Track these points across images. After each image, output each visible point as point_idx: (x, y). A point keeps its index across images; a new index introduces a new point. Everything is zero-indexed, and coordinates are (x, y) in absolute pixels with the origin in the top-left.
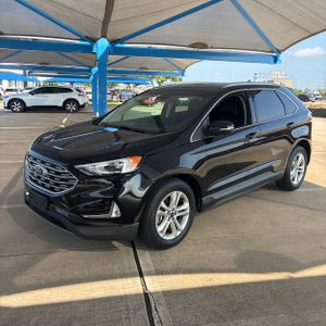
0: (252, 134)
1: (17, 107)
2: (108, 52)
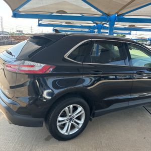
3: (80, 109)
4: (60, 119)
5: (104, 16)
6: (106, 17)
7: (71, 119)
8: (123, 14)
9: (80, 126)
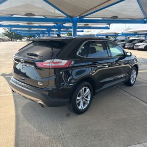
3: (88, 90)
4: (78, 98)
5: (68, 18)
6: (70, 19)
7: (83, 98)
8: (84, 17)
9: (88, 102)
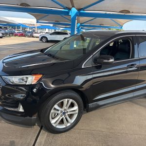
0: (133, 65)
1: (44, 40)
2: (76, 15)
